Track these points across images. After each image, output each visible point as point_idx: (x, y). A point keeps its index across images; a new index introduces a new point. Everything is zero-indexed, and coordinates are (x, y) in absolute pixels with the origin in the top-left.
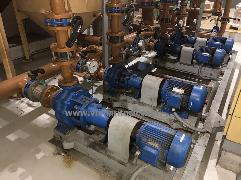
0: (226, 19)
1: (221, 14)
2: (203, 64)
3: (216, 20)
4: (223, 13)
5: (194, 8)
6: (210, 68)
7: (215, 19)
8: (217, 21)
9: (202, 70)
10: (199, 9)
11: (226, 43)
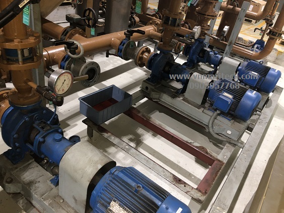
0: (277, 33)
1: (271, 23)
2: (218, 112)
3: (262, 30)
4: (274, 22)
5: (232, 7)
6: (230, 120)
7: (262, 28)
8: (263, 32)
9: (216, 121)
10: (240, 9)
11: (267, 77)
